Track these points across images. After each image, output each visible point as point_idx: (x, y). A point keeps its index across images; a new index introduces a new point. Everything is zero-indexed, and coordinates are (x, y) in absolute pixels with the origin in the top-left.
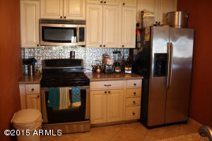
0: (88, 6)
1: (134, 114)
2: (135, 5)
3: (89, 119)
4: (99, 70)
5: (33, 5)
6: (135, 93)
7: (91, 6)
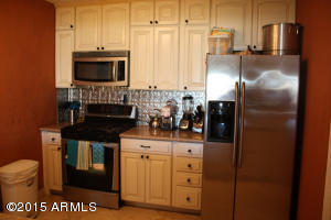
0: (133, 30)
1: (188, 199)
2: (207, 21)
3: (119, 192)
4: (155, 123)
5: (68, 35)
6: (190, 166)
7: (137, 29)
